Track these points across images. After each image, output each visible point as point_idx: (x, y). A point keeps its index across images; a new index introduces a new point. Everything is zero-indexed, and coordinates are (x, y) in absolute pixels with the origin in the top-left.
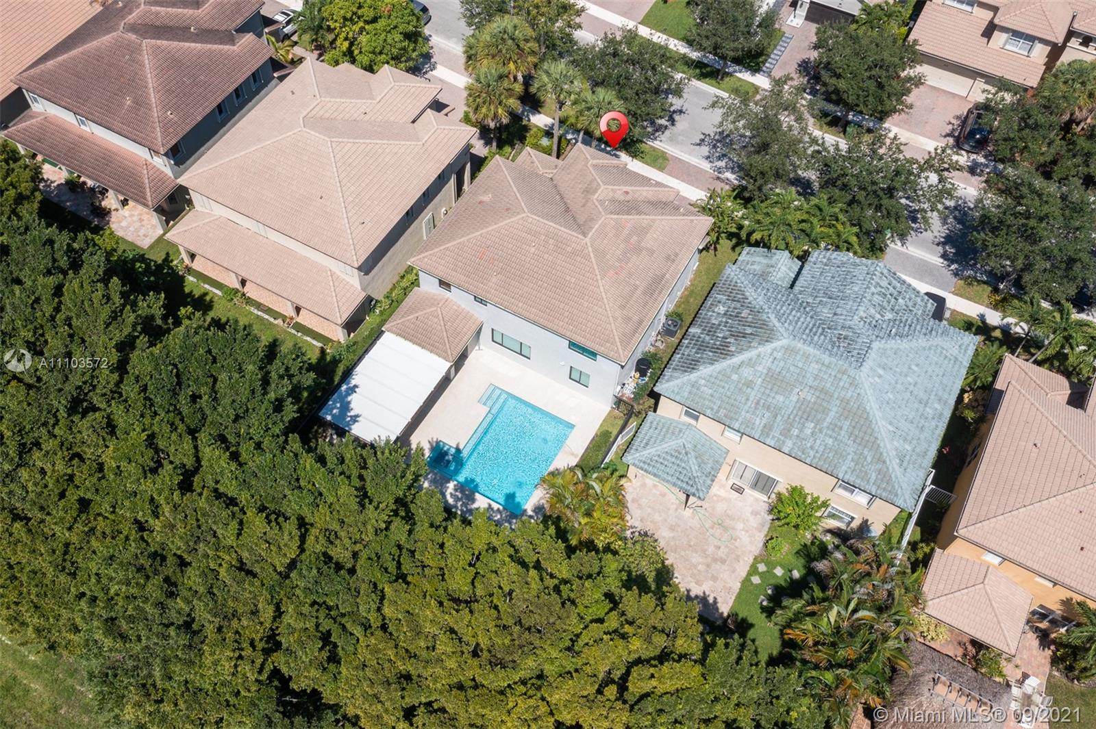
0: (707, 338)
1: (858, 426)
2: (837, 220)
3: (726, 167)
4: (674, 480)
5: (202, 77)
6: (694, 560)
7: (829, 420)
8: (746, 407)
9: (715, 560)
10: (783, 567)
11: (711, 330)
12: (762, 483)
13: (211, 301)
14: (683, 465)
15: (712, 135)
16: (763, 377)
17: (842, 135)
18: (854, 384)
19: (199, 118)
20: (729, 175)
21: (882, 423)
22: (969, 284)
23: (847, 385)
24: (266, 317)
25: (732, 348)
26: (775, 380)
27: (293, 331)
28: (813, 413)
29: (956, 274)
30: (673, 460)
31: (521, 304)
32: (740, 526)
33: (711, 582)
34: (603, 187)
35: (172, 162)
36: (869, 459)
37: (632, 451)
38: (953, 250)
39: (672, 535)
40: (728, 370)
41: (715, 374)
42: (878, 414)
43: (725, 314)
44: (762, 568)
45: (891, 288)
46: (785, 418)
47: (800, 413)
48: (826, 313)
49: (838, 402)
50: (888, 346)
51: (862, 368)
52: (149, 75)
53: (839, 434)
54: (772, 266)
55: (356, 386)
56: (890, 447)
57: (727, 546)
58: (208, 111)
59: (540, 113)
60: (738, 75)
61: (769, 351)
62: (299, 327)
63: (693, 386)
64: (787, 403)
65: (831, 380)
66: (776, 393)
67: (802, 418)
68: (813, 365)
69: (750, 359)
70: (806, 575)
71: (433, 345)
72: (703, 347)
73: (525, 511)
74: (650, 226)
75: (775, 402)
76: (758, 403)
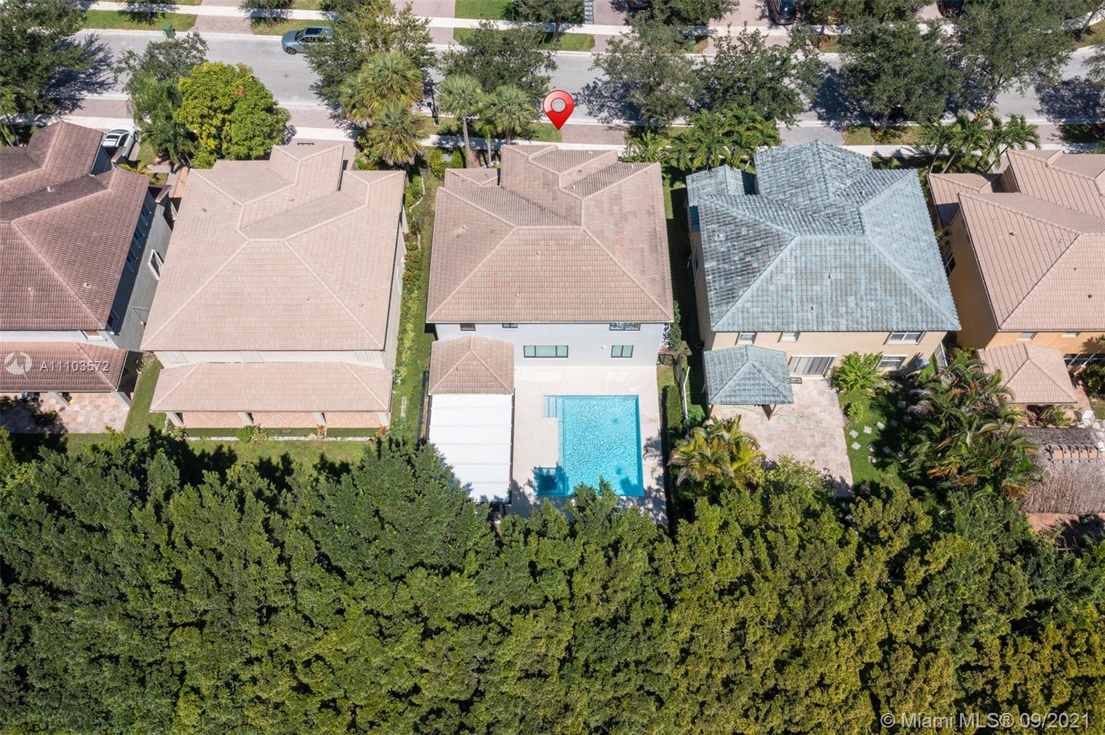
0: (726, 266)
1: (888, 281)
2: (754, 121)
3: (611, 116)
5: (96, 234)
7: (863, 287)
8: (794, 308)
9: (817, 447)
10: (869, 425)
11: (725, 258)
12: (817, 365)
13: (230, 451)
14: (762, 382)
15: (581, 92)
16: (794, 277)
18: (867, 249)
19: (118, 277)
20: (616, 122)
21: (903, 270)
22: (852, 132)
23: (862, 253)
24: (295, 438)
25: (755, 265)
26: (806, 275)
27: (331, 439)
28: (849, 288)
29: (838, 129)
30: (751, 382)
31: (555, 311)
32: (817, 410)
34: (560, 175)
35: (112, 333)
36: (909, 304)
37: (714, 392)
40: (764, 285)
41: (755, 293)
42: (897, 264)
43: (727, 239)
44: (854, 434)
45: (837, 159)
46: (829, 301)
47: (839, 293)
48: (802, 201)
49: (862, 269)
50: (870, 207)
51: (866, 233)
52: (40, 256)
53: (876, 295)
54: (722, 183)
56: (919, 286)
57: (819, 431)
59: (421, 137)
60: (568, 31)
61: (788, 254)
62: (333, 432)
63: (743, 312)
64: (824, 288)
65: (848, 254)
66: (812, 285)
67: (841, 296)
68: (828, 248)
69: (777, 267)
70: (889, 421)
71: (486, 387)
72: (728, 276)
73: (650, 488)
74: (620, 191)
75: (814, 293)
76: (802, 301)
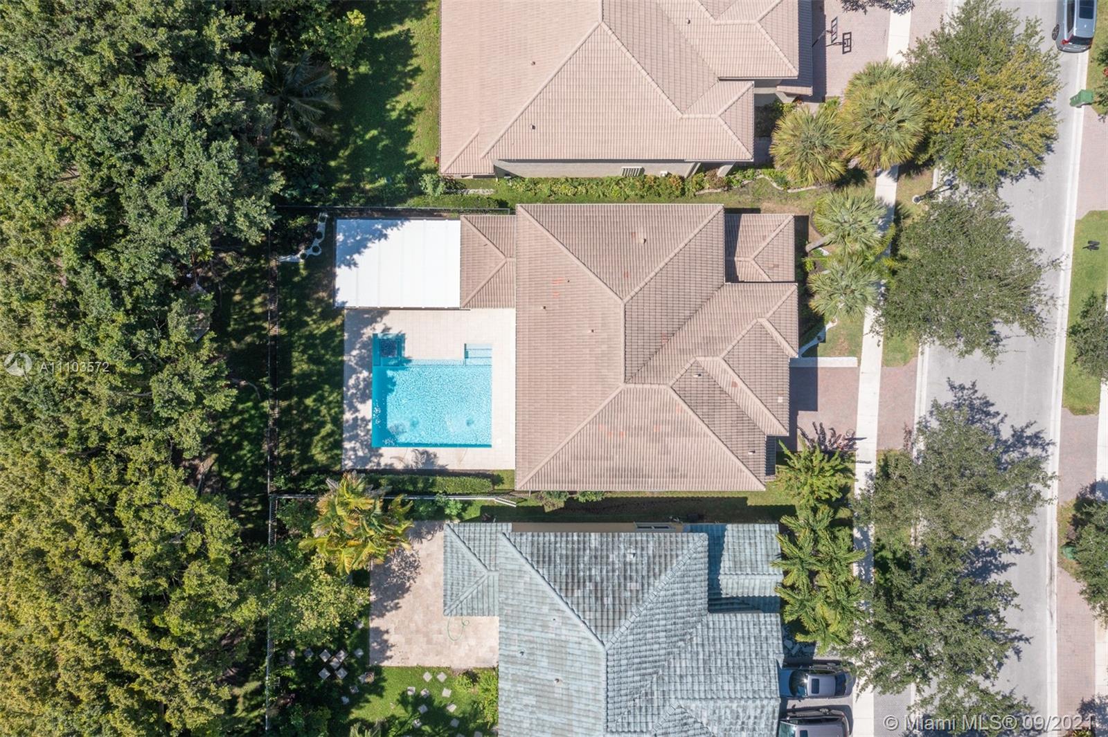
3: (932, 434)
6: (416, 617)
7: (545, 717)
8: (523, 632)
9: (426, 635)
10: (452, 696)
15: (978, 395)
16: (558, 638)
18: (589, 731)
20: (921, 442)
23: (585, 726)
25: (577, 593)
26: (559, 651)
28: (546, 700)
30: (466, 572)
32: (472, 642)
33: (403, 640)
37: (456, 529)
39: (430, 587)
40: (548, 601)
41: (540, 588)
43: (626, 564)
44: (442, 677)
46: (530, 674)
47: (538, 687)
48: (682, 665)
49: (565, 721)
53: (537, 731)
55: (386, 236)
57: (445, 640)
59: (898, 179)
61: (582, 634)
63: (520, 571)
64: (543, 671)
65: (582, 707)
66: (548, 657)
67: (537, 690)
68: (589, 684)
69: (569, 618)
70: (457, 718)
71: (468, 278)
72: (572, 559)
73: (381, 455)
75: (539, 658)
76: (531, 642)
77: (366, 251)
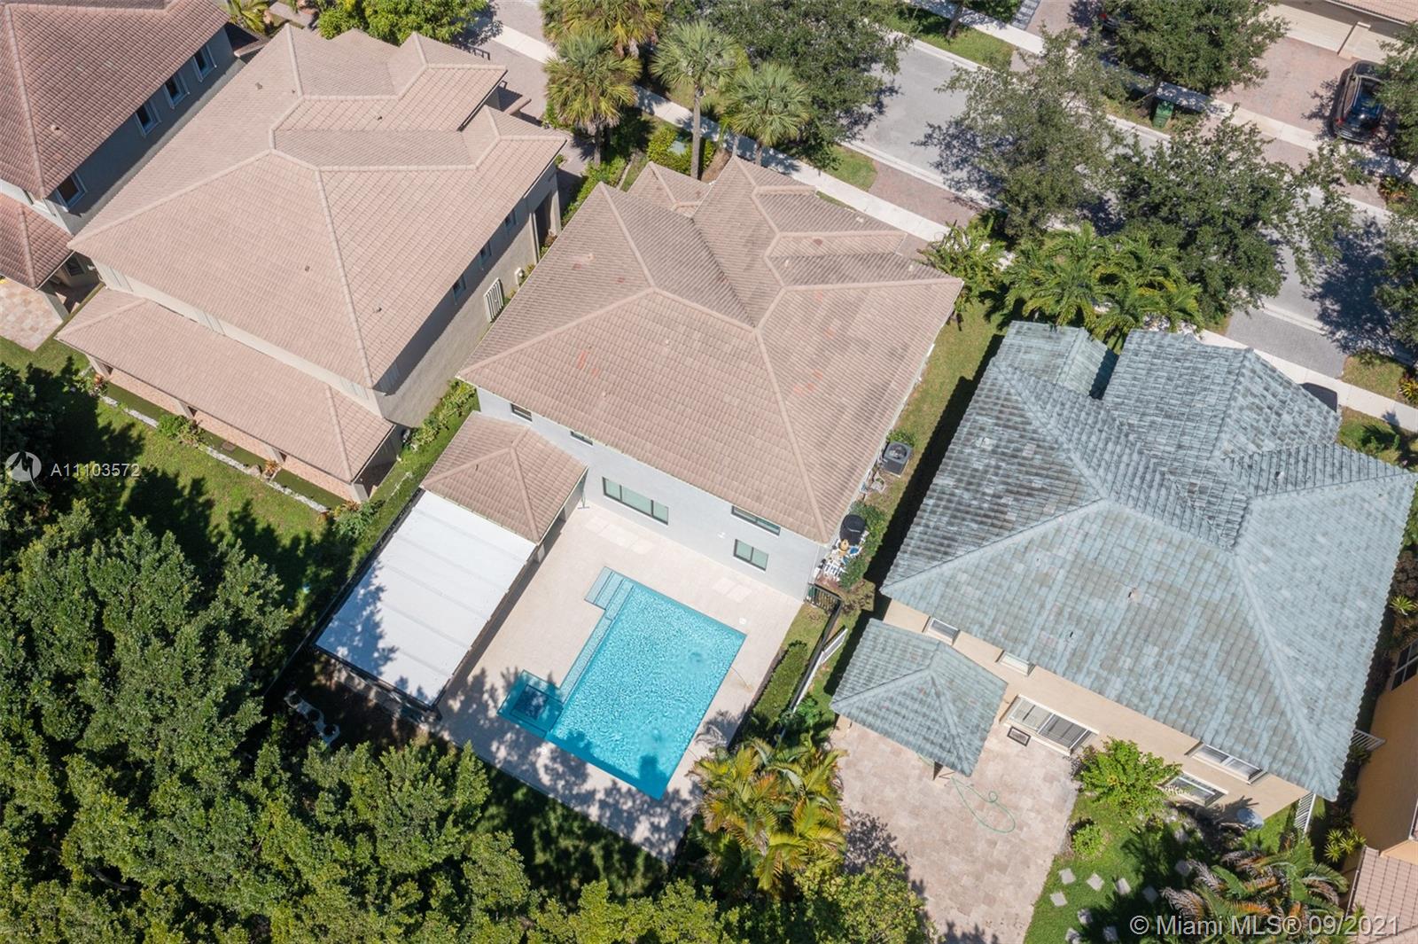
0: (967, 496)
1: (1235, 651)
2: (1167, 275)
3: (969, 180)
4: (920, 741)
5: (109, 64)
6: (954, 868)
7: (1183, 641)
8: (1041, 620)
9: (989, 867)
10: (1101, 873)
11: (972, 482)
12: (1058, 729)
13: (140, 438)
14: (933, 714)
15: (944, 127)
16: (1067, 567)
17: (1147, 120)
18: (1224, 576)
19: (106, 134)
20: (973, 193)
21: (1276, 644)
22: (1368, 363)
23: (1213, 580)
24: (233, 462)
25: (1012, 516)
26: (1089, 573)
27: (278, 487)
28: (1157, 628)
29: (1345, 347)
30: (916, 706)
31: (649, 445)
32: (1026, 802)
33: (984, 907)
34: (779, 235)
35: (65, 209)
36: (1256, 709)
37: (846, 693)
38: (1336, 307)
39: (915, 823)
40: (1007, 557)
41: (984, 563)
42: (1269, 630)
43: (994, 452)
44: (1067, 877)
45: (1269, 397)
46: (1109, 637)
47: (1133, 631)
48: (1163, 443)
49: (1198, 609)
50: (1275, 505)
51: (1238, 549)
52: (17, 65)
53: (1202, 665)
54: (1061, 355)
55: (380, 589)
56: (1291, 686)
57: (1007, 841)
58: (121, 120)
59: (668, 100)
60: (978, 27)
61: (1076, 522)
62: (287, 479)
63: (947, 585)
64: (1110, 611)
65: (1184, 570)
66: (1091, 594)
67: (1137, 636)
68: (1153, 545)
69: (1044, 537)
70: (1143, 886)
71: (505, 513)
72: (960, 513)
73: (677, 792)
74: (861, 300)
75: (1089, 610)
76: (1060, 613)
77: (383, 626)
